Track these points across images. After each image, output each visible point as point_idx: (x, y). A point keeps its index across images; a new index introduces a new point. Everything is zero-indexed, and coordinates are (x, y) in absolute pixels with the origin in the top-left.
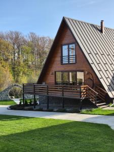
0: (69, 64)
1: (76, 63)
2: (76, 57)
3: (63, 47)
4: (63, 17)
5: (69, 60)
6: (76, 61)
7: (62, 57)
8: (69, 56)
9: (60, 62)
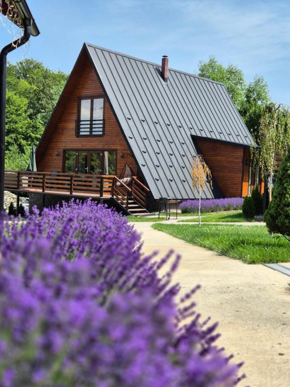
0: (91, 136)
1: (104, 134)
2: (104, 124)
3: (82, 101)
4: (84, 45)
5: (91, 128)
6: (103, 131)
7: (78, 121)
8: (91, 120)
9: (73, 132)
